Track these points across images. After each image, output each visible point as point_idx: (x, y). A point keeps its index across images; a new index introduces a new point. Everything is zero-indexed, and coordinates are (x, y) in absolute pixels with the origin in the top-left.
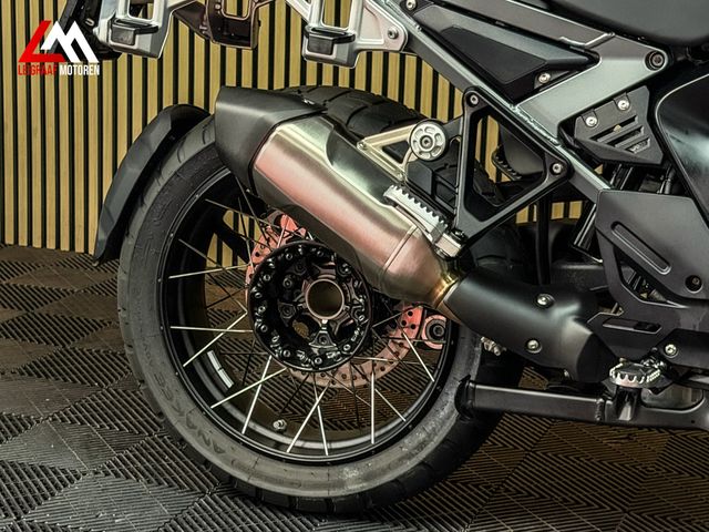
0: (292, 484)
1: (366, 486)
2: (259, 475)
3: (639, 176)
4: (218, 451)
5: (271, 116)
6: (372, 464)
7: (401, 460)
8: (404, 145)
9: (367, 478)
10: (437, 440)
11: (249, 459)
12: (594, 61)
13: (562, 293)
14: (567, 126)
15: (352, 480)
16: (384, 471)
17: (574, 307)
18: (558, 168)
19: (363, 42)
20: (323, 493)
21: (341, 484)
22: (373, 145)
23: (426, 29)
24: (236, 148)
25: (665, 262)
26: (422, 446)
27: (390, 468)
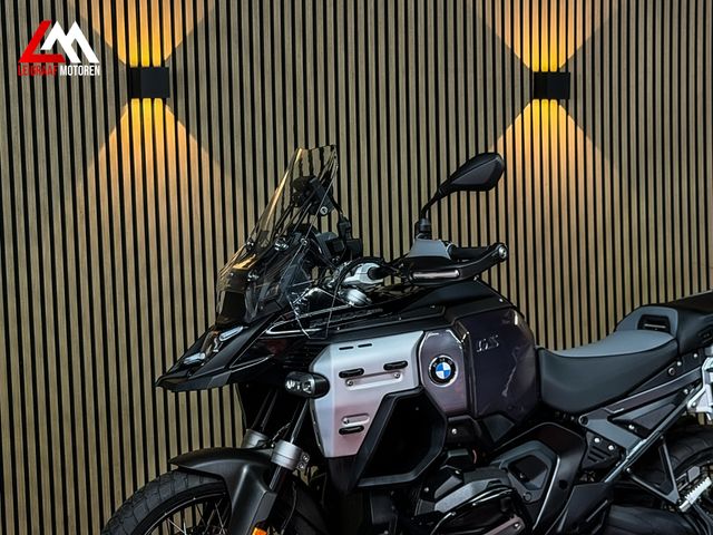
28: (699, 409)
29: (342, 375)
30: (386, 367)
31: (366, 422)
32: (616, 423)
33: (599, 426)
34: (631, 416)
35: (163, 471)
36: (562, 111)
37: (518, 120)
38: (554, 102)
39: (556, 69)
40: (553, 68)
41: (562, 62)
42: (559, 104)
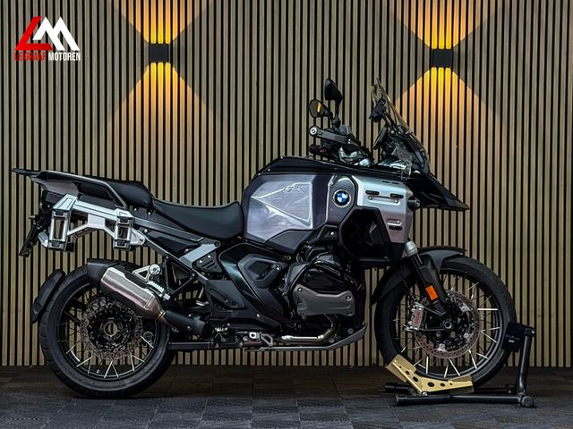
0: (107, 388)
1: (133, 384)
2: (95, 386)
3: (215, 276)
4: (80, 380)
5: (106, 265)
6: (134, 377)
7: (145, 374)
8: (146, 272)
9: (133, 382)
10: (156, 365)
11: (91, 382)
12: (200, 245)
13: (195, 314)
14: (194, 263)
15: (128, 383)
16: (139, 378)
17: (199, 318)
18: (193, 275)
19: (132, 243)
20: (118, 389)
21: (124, 385)
22: (137, 272)
23: (151, 238)
24: (95, 275)
25: (226, 299)
26: (151, 369)
27: (141, 377)
36: (455, 76)
37: (419, 81)
38: (448, 70)
39: (450, 48)
40: (449, 47)
41: (456, 43)
42: (452, 71)
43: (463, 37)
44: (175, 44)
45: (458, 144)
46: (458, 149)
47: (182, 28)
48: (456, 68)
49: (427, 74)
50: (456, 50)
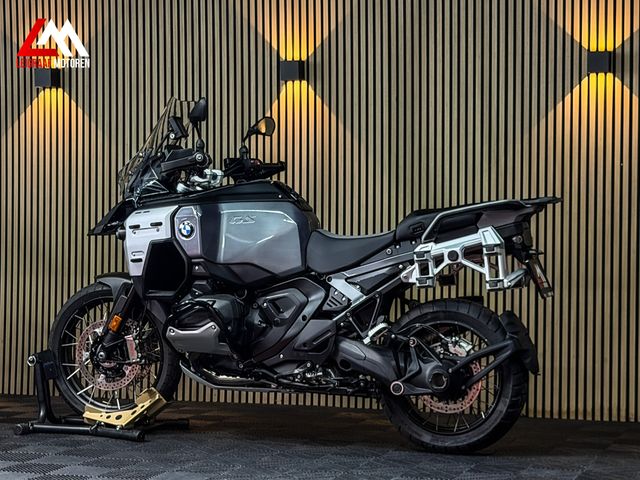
28: (411, 281)
29: (131, 227)
30: (152, 225)
31: (143, 257)
32: (349, 283)
33: (338, 284)
34: (358, 280)
35: (92, 281)
36: (618, 82)
37: (576, 90)
38: (610, 76)
39: (612, 50)
40: (610, 48)
41: (619, 43)
42: (614, 77)
43: (627, 35)
44: (311, 60)
45: (622, 161)
46: (622, 168)
47: (318, 43)
48: (619, 73)
49: (585, 81)
50: (619, 51)
